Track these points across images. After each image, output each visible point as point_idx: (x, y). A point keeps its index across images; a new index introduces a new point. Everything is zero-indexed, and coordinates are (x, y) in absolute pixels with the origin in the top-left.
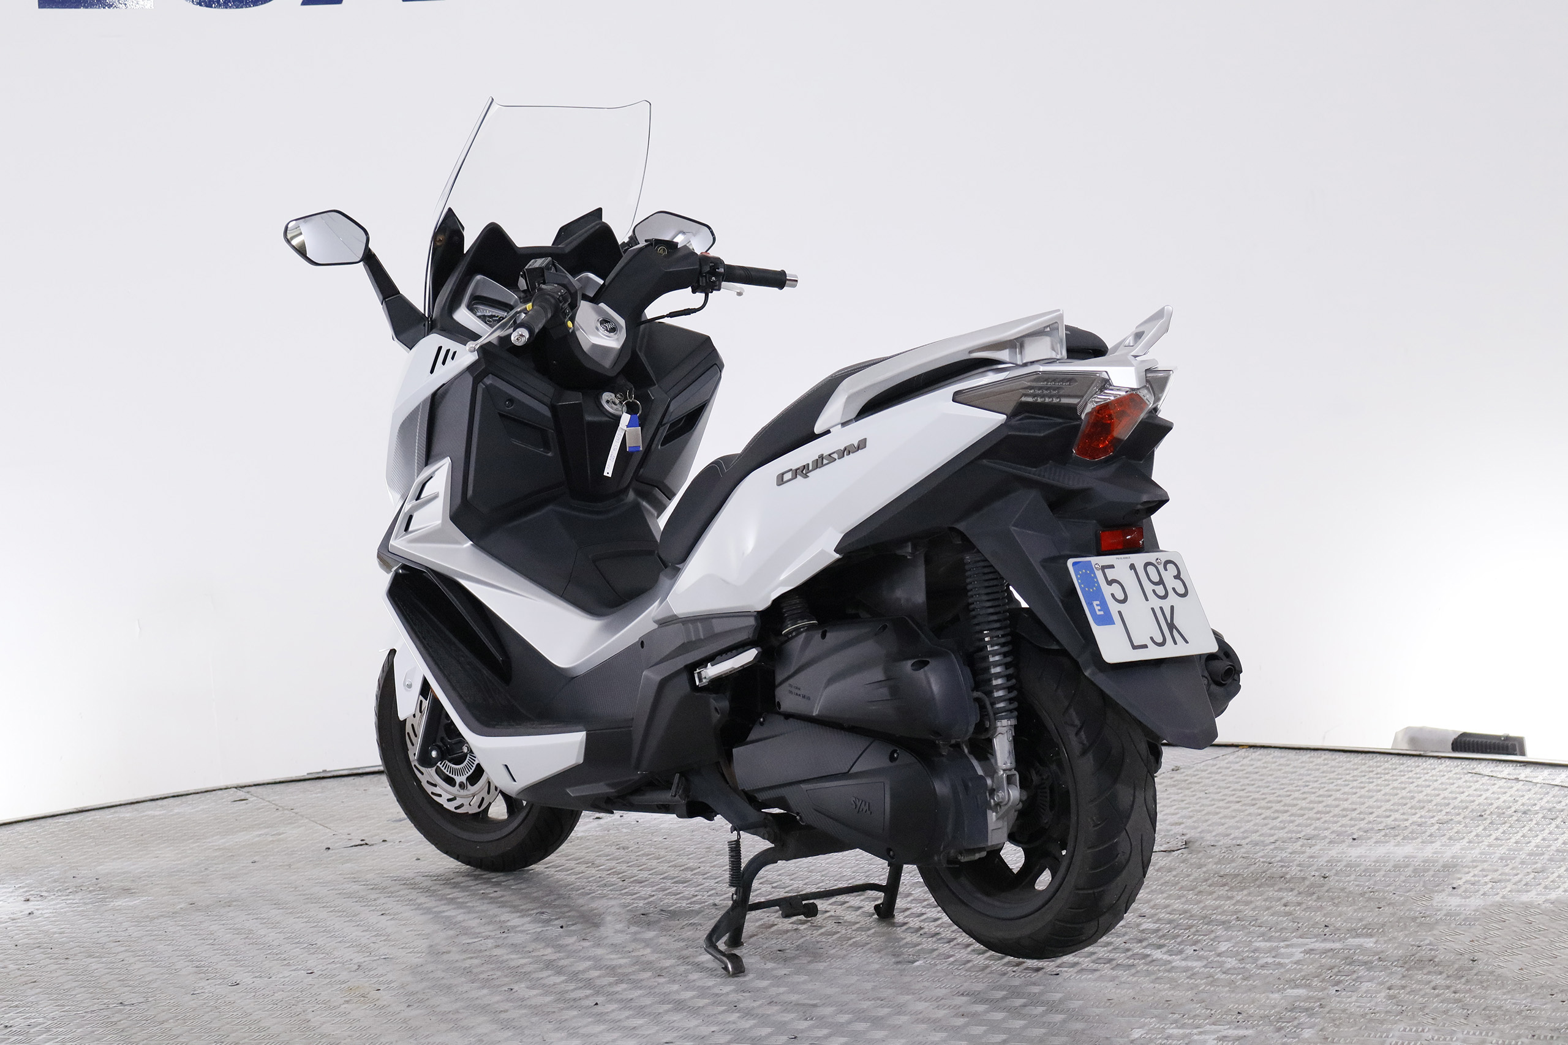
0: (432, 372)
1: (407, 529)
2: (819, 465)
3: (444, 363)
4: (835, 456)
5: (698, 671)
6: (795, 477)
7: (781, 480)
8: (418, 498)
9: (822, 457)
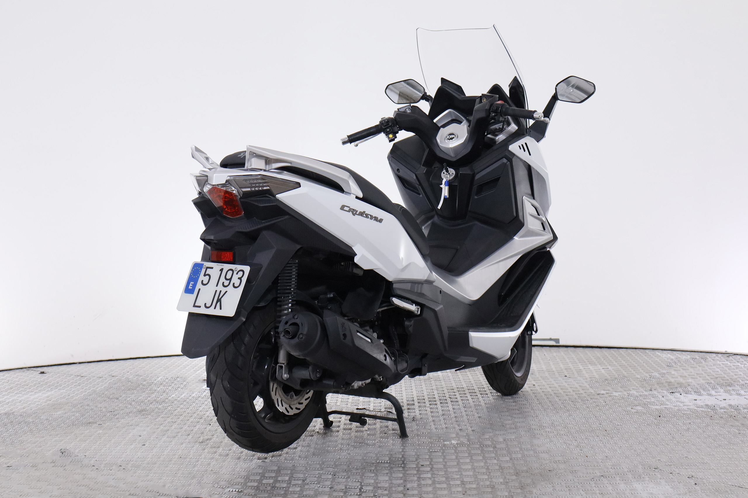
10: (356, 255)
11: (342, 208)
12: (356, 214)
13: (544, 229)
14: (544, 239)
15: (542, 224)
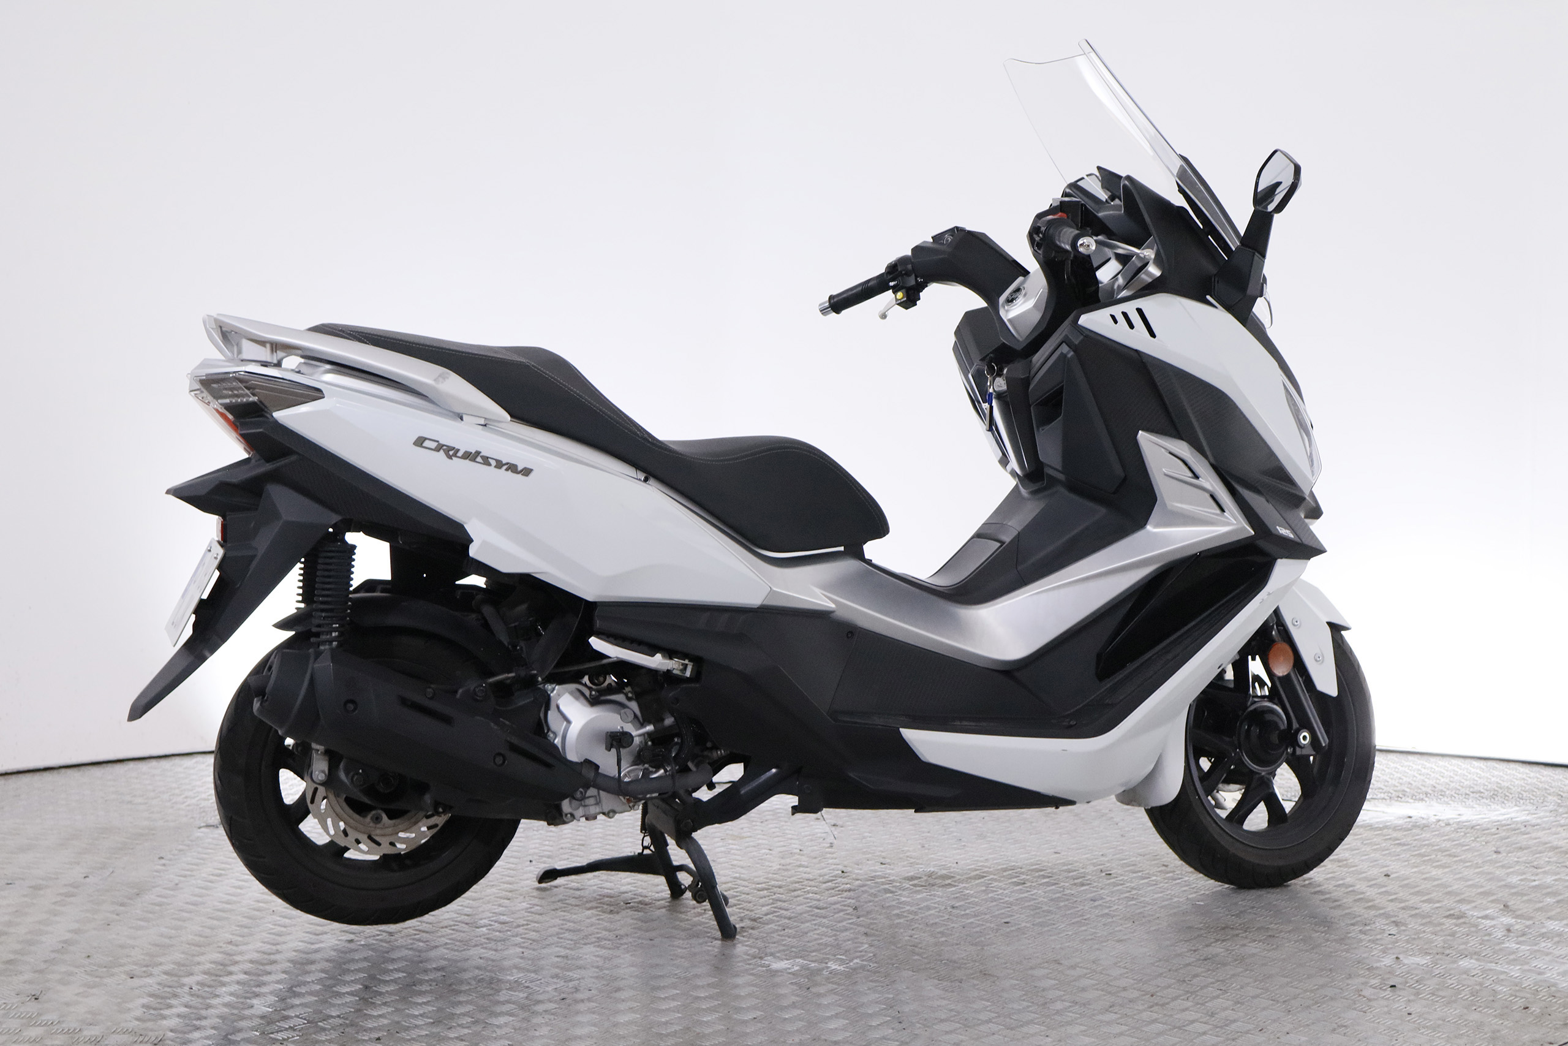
10: (472, 541)
11: (420, 442)
12: (455, 455)
13: (1223, 510)
14: (1223, 531)
15: (1213, 497)
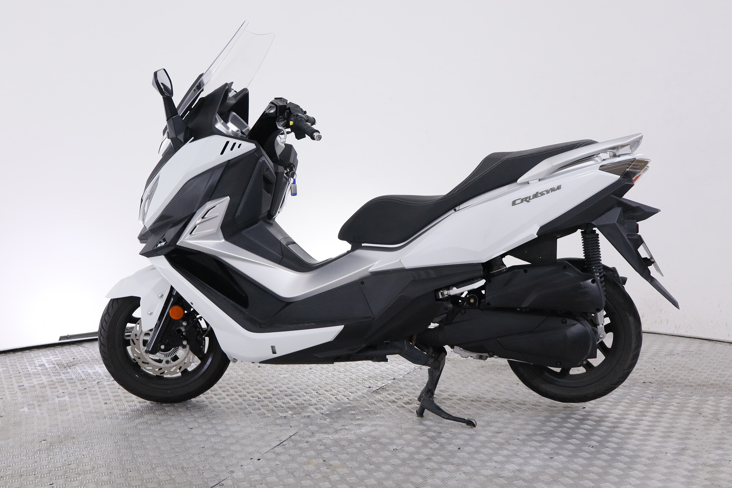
0: (222, 153)
1: (191, 233)
2: (537, 196)
3: (232, 149)
4: (545, 192)
5: (441, 291)
6: (522, 202)
7: (514, 203)
8: (203, 218)
9: (537, 193)
